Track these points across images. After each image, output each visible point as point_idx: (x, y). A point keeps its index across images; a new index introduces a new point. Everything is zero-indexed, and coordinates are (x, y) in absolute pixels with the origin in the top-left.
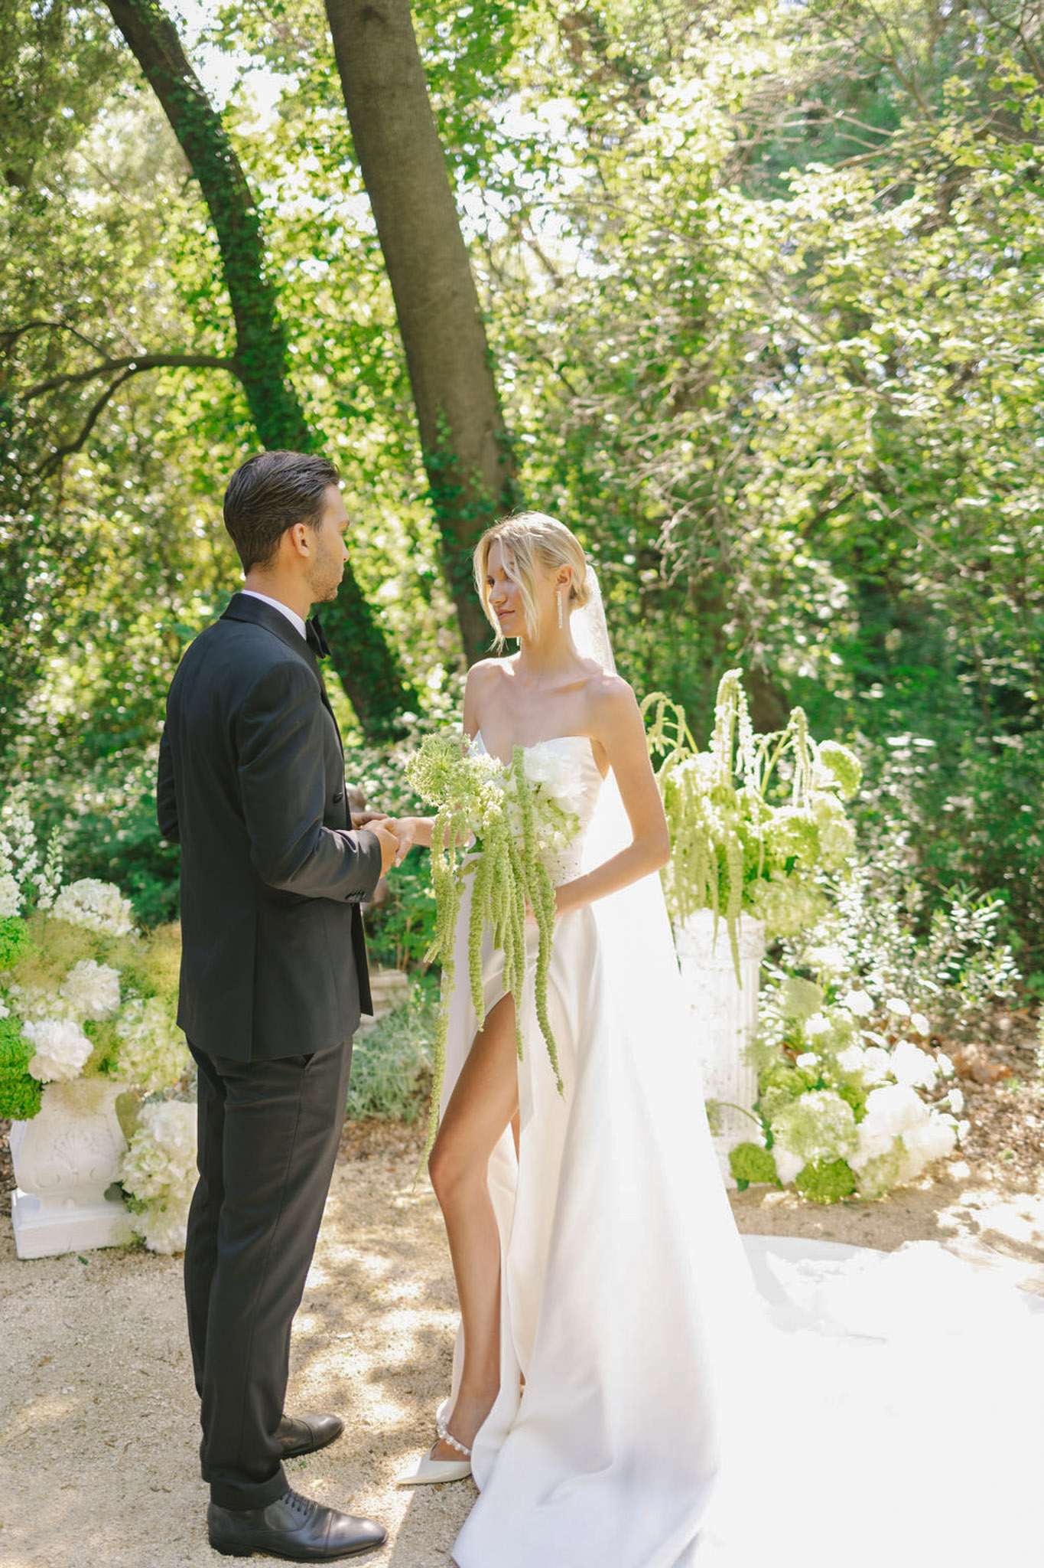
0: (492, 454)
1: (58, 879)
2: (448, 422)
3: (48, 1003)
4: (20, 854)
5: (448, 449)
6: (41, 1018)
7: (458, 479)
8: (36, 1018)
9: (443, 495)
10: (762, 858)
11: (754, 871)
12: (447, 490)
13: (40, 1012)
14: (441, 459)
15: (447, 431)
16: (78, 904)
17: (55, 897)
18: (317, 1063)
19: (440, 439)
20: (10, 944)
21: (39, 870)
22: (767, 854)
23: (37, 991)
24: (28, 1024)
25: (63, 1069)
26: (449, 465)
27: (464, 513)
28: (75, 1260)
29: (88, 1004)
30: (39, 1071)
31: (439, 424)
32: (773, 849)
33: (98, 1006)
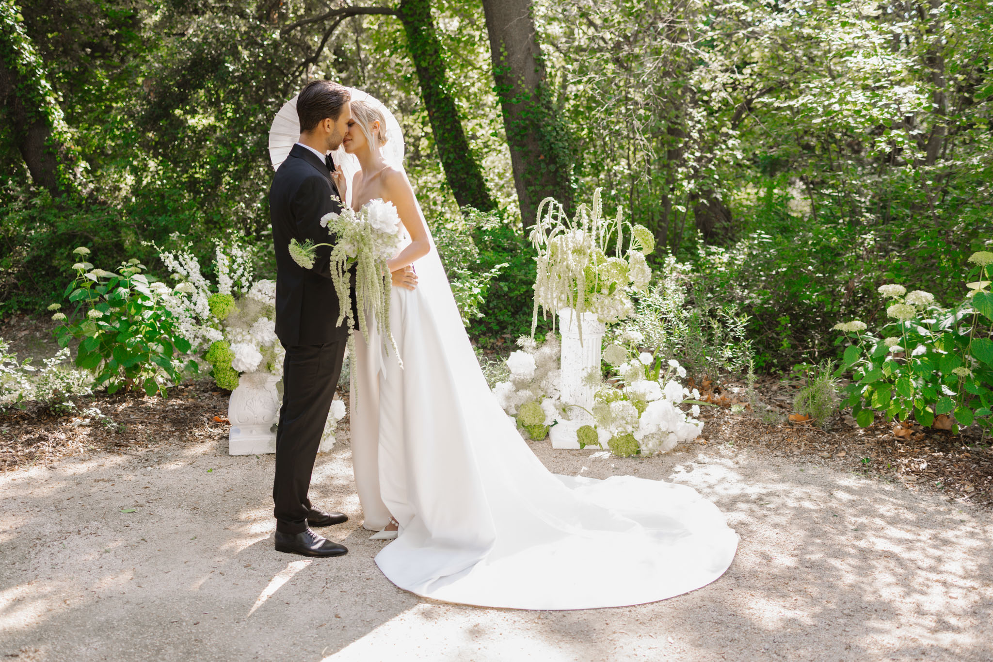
0: (531, 67)
1: (251, 279)
2: (506, 48)
3: (243, 336)
4: (235, 266)
5: (506, 64)
6: (240, 342)
7: (511, 81)
8: (236, 342)
9: (502, 90)
10: (596, 282)
11: (593, 288)
12: (505, 87)
13: (239, 339)
14: (502, 70)
15: (505, 54)
16: (260, 291)
17: (249, 287)
18: (327, 346)
19: (502, 58)
20: (225, 306)
21: (243, 275)
22: (599, 279)
23: (238, 330)
24: (233, 345)
25: (248, 366)
26: (506, 73)
27: (514, 100)
28: (254, 457)
29: (263, 338)
30: (237, 366)
31: (502, 50)
32: (603, 278)
33: (267, 339)
